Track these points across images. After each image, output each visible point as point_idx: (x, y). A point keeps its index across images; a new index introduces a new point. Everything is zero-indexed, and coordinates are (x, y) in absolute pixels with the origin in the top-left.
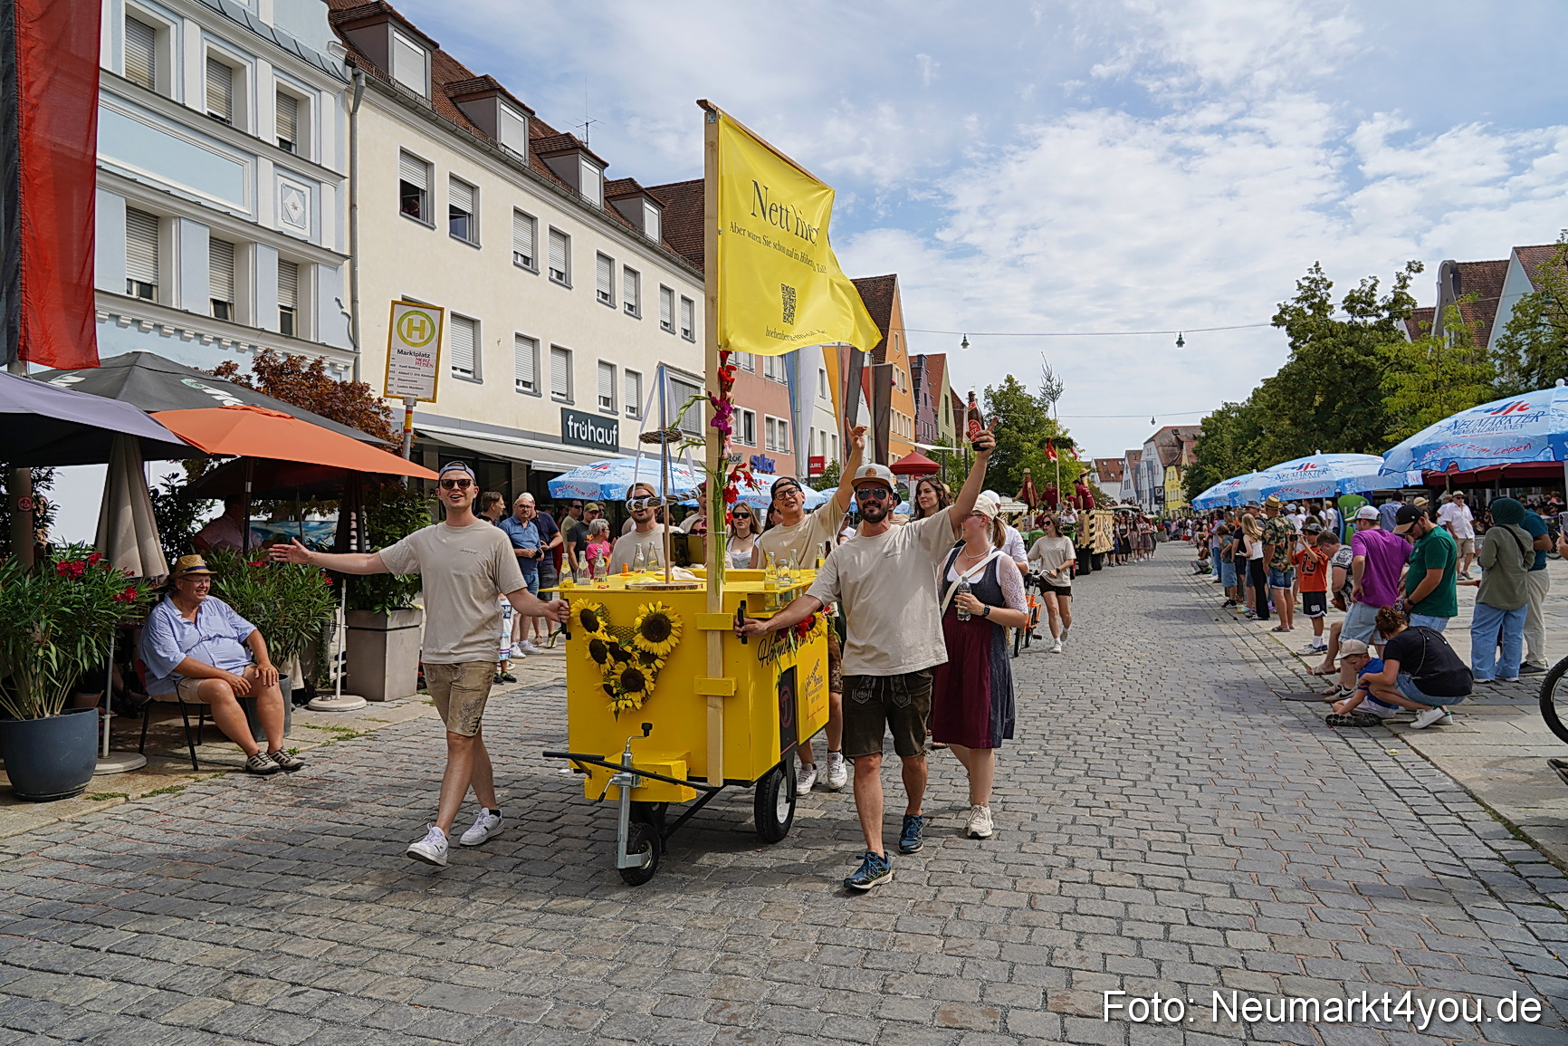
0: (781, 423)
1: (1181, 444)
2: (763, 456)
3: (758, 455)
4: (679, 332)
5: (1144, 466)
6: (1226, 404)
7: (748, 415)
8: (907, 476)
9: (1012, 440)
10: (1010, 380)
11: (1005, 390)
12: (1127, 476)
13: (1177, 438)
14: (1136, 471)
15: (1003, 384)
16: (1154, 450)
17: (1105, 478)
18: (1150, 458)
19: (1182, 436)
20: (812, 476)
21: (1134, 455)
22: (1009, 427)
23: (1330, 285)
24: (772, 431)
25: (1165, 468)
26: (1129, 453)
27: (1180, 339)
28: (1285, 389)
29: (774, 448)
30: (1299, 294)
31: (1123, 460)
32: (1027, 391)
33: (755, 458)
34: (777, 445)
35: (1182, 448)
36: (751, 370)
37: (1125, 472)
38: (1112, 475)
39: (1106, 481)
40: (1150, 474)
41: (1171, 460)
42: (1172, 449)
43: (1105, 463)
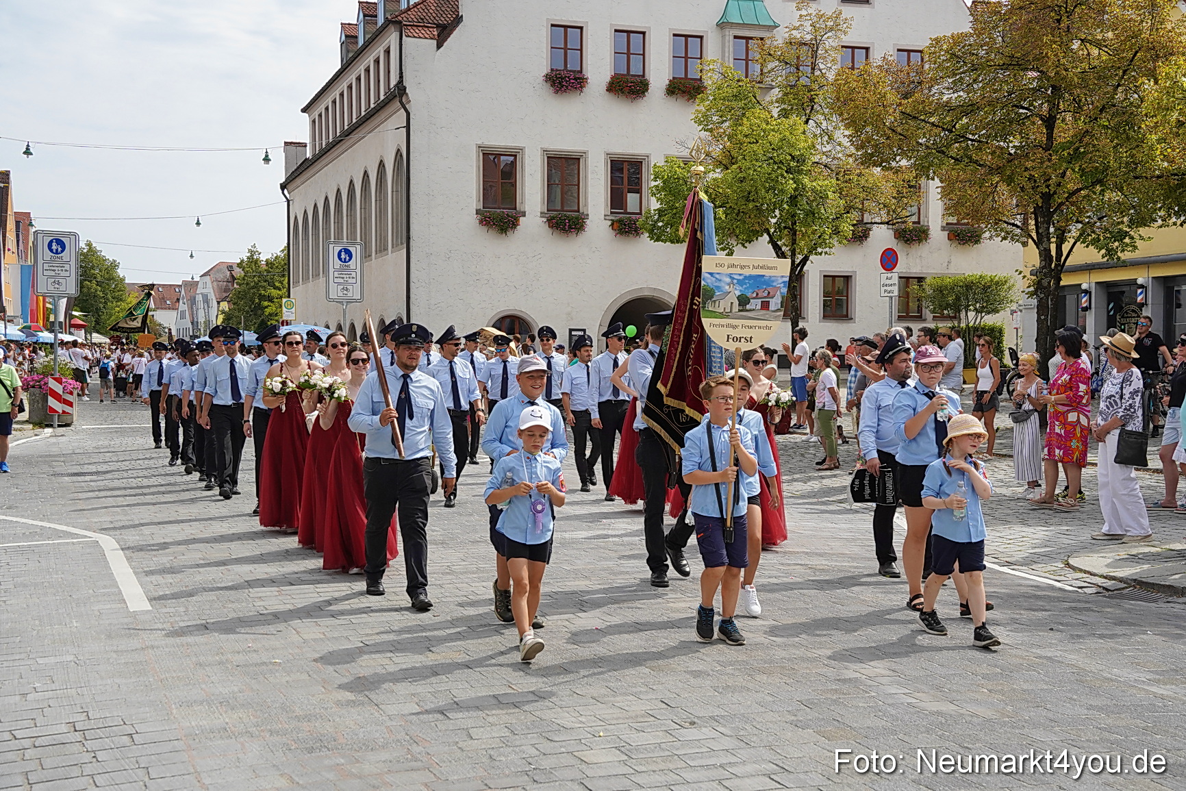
5: (199, 298)
9: (92, 290)
10: (89, 244)
11: (85, 251)
12: (183, 306)
13: (231, 275)
14: (192, 302)
15: (84, 246)
16: (209, 285)
18: (204, 291)
19: (235, 272)
21: (191, 285)
22: (90, 281)
23: (260, 254)
25: (218, 303)
26: (185, 283)
28: (239, 298)
30: (249, 254)
31: (180, 286)
32: (103, 254)
37: (181, 301)
38: (168, 302)
39: (162, 309)
40: (206, 307)
41: (225, 295)
42: (227, 286)
43: (160, 289)
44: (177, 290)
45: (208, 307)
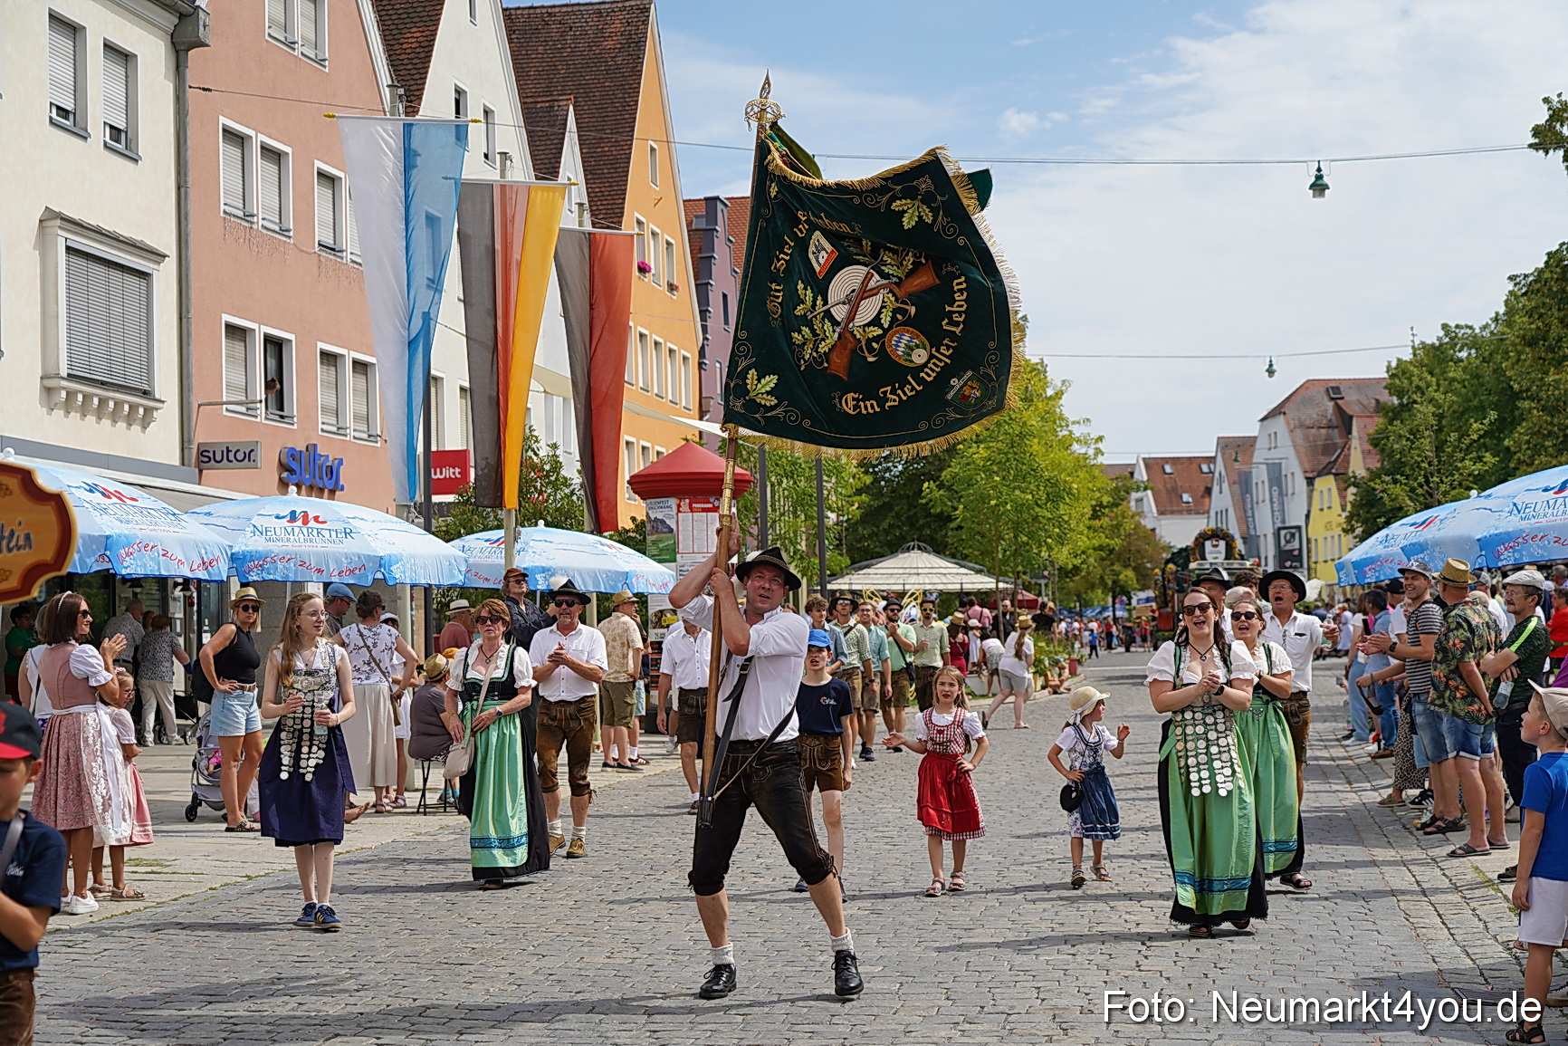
0: (360, 367)
1: (1344, 421)
2: (311, 448)
3: (301, 447)
4: (98, 134)
5: (1260, 475)
6: (1445, 326)
7: (275, 346)
8: (673, 502)
12: (1222, 499)
13: (1338, 407)
14: (1243, 485)
16: (1284, 438)
17: (1170, 504)
18: (1275, 455)
19: (1351, 403)
20: (436, 499)
21: (1237, 449)
24: (337, 387)
25: (1310, 481)
26: (1225, 444)
27: (1319, 177)
29: (341, 430)
31: (1211, 460)
33: (293, 454)
34: (350, 422)
35: (1350, 433)
36: (284, 231)
37: (1216, 489)
38: (1186, 497)
39: (1172, 513)
40: (1275, 494)
41: (1325, 460)
42: (1328, 435)
43: (1168, 469)
44: (1205, 468)
45: (1281, 494)
